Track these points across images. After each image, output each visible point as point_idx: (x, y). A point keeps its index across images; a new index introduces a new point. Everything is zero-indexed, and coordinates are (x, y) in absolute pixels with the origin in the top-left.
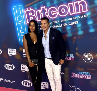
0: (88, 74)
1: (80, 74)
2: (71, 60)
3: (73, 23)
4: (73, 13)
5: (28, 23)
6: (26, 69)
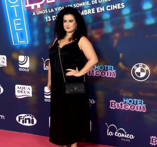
0: (141, 103)
2: (109, 76)
3: (114, 7)
5: (28, 5)
6: (24, 94)
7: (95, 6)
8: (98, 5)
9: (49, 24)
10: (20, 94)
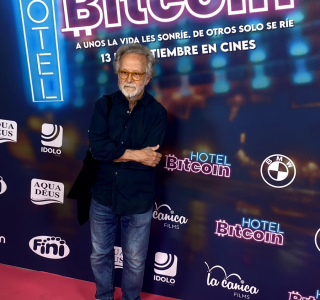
1: (246, 226)
2: (217, 174)
3: (236, 46)
4: (241, 9)
5: (68, 29)
6: (48, 197)
7: (199, 41)
8: (206, 40)
9: (106, 68)
10: (41, 197)
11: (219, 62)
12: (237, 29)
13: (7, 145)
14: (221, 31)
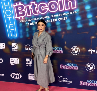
1: (68, 65)
2: (60, 53)
3: (62, 19)
4: (63, 9)
5: (17, 17)
6: (15, 63)
7: (52, 18)
8: (54, 18)
9: (28, 27)
10: (13, 63)
11: (58, 23)
12: (62, 14)
13: (2, 50)
14: (58, 15)
